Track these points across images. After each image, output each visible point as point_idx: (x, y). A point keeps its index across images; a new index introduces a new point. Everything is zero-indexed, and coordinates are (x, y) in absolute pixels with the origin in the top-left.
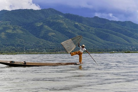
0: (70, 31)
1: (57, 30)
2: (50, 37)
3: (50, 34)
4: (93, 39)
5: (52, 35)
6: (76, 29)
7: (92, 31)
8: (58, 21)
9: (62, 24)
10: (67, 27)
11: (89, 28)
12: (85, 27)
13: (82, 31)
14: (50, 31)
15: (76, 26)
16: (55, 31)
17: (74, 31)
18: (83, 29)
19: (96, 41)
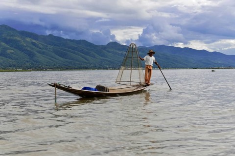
0: (29, 49)
1: (15, 48)
2: (9, 54)
3: (9, 51)
4: (53, 57)
5: (11, 53)
6: (34, 47)
7: (50, 49)
8: (15, 38)
9: (19, 41)
10: (24, 45)
11: (47, 46)
12: (42, 45)
13: (40, 48)
14: (8, 49)
15: (34, 44)
16: (13, 48)
17: (32, 49)
18: (41, 46)
19: (55, 58)
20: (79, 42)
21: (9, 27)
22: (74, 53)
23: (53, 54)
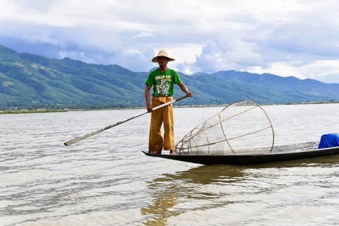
20: (109, 68)
21: (5, 48)
22: (102, 84)
23: (72, 87)
